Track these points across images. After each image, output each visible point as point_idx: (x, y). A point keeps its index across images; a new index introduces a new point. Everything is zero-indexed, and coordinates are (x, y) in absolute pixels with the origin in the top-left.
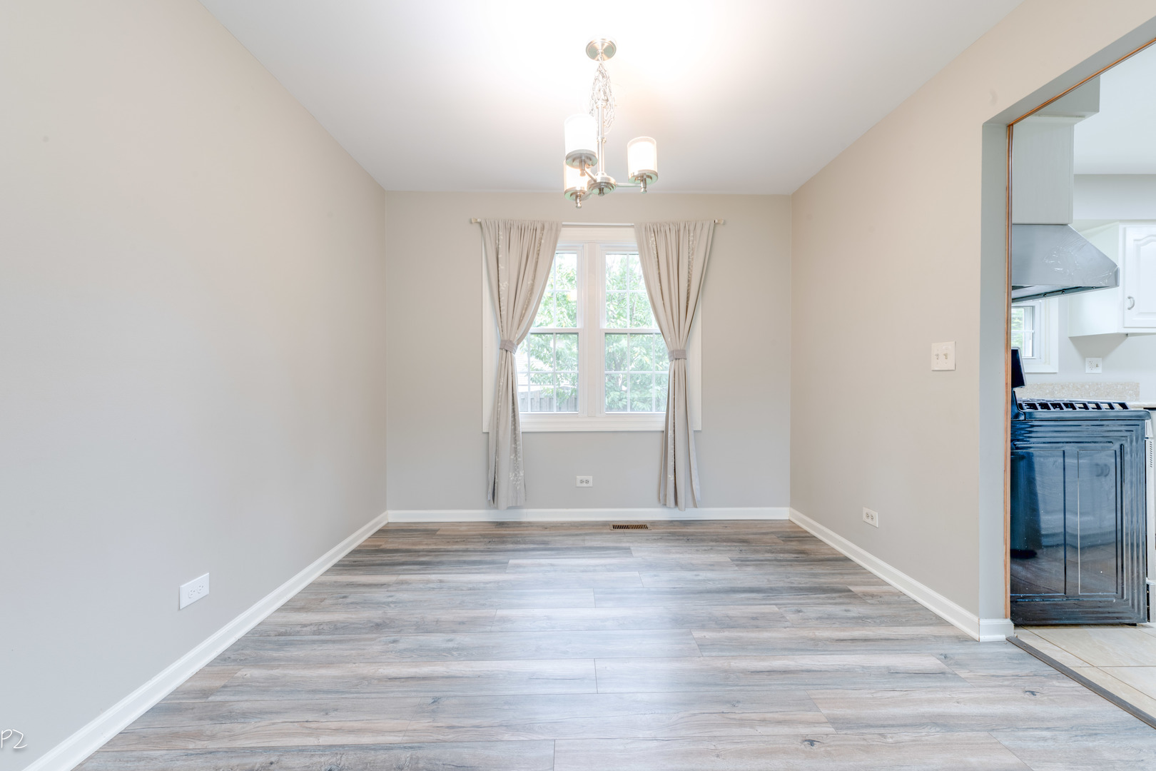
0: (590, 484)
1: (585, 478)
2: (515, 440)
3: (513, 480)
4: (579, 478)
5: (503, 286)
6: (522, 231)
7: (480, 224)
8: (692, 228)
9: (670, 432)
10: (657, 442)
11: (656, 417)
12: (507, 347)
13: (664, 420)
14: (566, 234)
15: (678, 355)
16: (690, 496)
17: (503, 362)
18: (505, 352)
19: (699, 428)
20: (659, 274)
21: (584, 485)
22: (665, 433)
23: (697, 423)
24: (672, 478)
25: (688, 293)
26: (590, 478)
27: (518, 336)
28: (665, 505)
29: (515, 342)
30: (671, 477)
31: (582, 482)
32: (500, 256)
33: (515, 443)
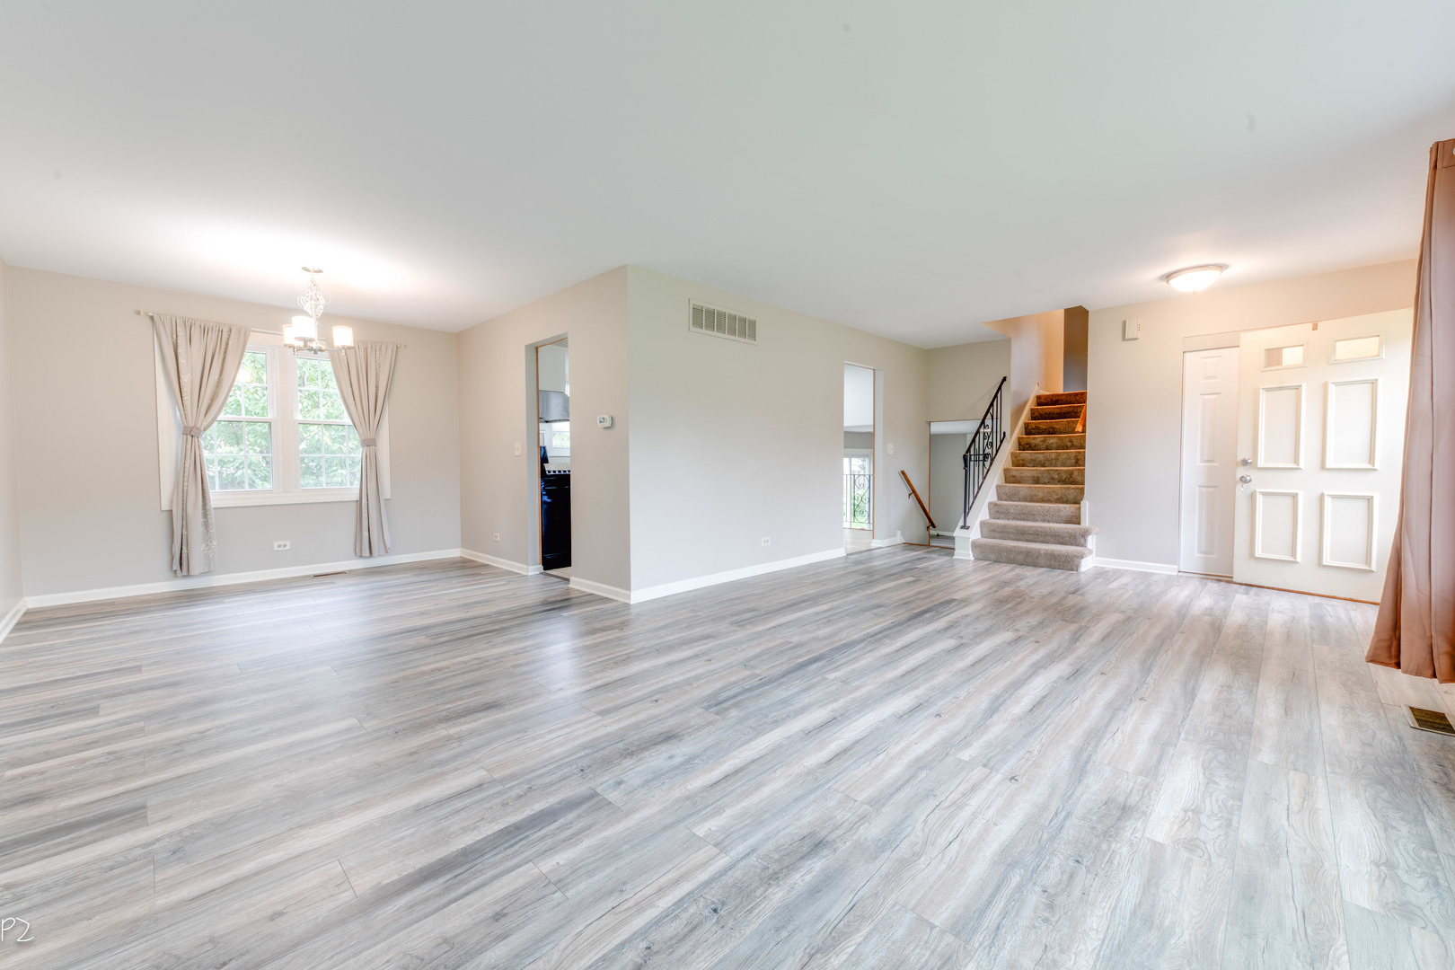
0: (288, 547)
1: (282, 543)
2: (205, 515)
3: (204, 550)
4: (276, 544)
5: (185, 378)
6: (205, 331)
7: (152, 318)
8: (378, 348)
9: (364, 501)
10: (353, 509)
11: (352, 490)
12: (191, 433)
13: (358, 492)
14: (254, 339)
15: (369, 443)
16: (382, 546)
17: (189, 447)
18: (190, 438)
19: (389, 496)
20: (350, 380)
21: (282, 548)
22: (359, 502)
23: (387, 492)
24: (367, 534)
25: (376, 396)
26: (288, 543)
27: (205, 424)
28: (361, 557)
29: (202, 429)
30: (365, 534)
31: (279, 546)
32: (180, 351)
33: (206, 518)
